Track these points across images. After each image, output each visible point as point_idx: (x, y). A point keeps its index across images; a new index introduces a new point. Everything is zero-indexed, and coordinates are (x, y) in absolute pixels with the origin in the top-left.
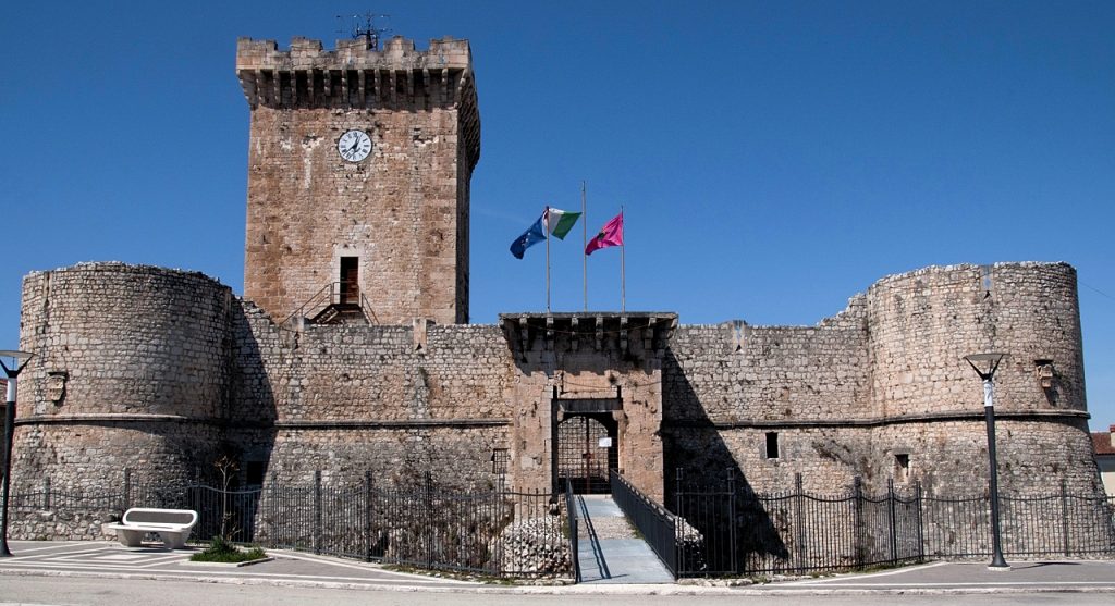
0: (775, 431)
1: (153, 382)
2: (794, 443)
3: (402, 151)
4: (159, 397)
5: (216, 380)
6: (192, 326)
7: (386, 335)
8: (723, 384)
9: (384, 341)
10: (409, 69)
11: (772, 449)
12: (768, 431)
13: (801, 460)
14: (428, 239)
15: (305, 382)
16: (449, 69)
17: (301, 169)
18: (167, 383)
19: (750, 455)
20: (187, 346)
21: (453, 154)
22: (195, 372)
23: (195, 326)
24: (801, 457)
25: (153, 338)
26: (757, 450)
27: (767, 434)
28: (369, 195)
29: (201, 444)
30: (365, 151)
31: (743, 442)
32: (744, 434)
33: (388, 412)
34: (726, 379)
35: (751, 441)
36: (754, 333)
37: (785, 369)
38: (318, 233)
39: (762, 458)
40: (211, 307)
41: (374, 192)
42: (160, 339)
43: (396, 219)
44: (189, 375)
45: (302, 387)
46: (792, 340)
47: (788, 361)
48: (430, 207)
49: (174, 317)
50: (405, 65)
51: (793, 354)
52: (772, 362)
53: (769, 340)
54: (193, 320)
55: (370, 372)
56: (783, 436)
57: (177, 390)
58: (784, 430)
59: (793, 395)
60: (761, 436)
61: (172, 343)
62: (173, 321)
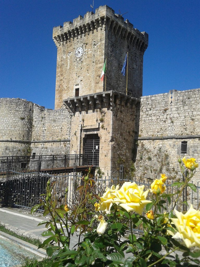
0: (186, 140)
1: (4, 130)
2: (194, 146)
3: (90, 50)
4: (6, 134)
5: (25, 129)
6: (15, 114)
7: (64, 112)
8: (164, 120)
9: (63, 114)
10: (90, 22)
11: (184, 149)
12: (183, 140)
13: (197, 155)
14: (96, 79)
15: (46, 128)
16: (100, 17)
17: (67, 63)
18: (8, 130)
19: (172, 152)
20: (14, 119)
21: (103, 47)
22: (17, 127)
23: (17, 114)
24: (197, 153)
25: (4, 118)
26: (176, 150)
27: (182, 142)
28: (82, 67)
29: (18, 147)
30: (81, 53)
31: (170, 146)
32: (171, 142)
33: (63, 136)
34: (165, 117)
35: (174, 145)
36: (179, 95)
37: (192, 110)
38: (71, 82)
39: (178, 153)
40: (23, 108)
41: (84, 66)
42: (6, 118)
43: (88, 74)
44: (15, 128)
45: (45, 130)
46: (197, 96)
47: (194, 106)
48: (97, 67)
49: (11, 112)
50: (89, 21)
51: (197, 102)
52: (186, 108)
53: (185, 97)
54: (16, 112)
55: (59, 124)
56: (190, 142)
57: (11, 132)
58: (190, 140)
59: (196, 123)
60: (179, 142)
61: (10, 119)
62: (10, 113)
